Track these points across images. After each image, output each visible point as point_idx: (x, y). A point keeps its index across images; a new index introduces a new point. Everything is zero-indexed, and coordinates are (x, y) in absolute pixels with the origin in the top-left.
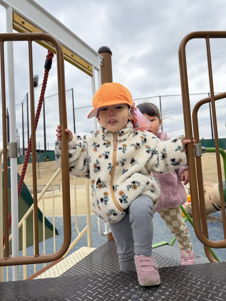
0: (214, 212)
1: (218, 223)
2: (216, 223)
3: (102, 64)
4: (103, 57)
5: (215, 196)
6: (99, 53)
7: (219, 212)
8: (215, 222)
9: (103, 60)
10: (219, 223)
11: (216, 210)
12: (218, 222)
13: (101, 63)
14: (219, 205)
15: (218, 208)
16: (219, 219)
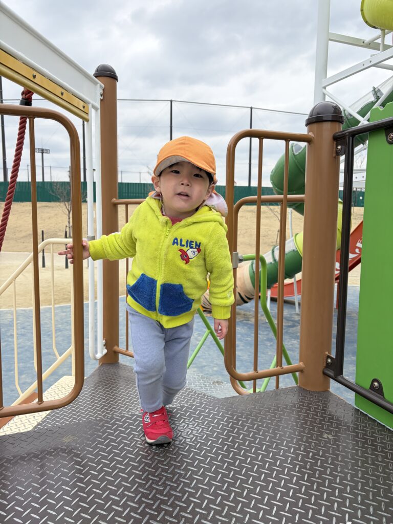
0: (240, 305)
1: (243, 321)
2: (240, 321)
3: (102, 98)
4: (103, 86)
5: (244, 283)
6: (96, 77)
7: (246, 304)
8: (239, 319)
9: (103, 90)
10: (245, 321)
11: (243, 302)
12: (243, 319)
13: (101, 95)
14: (247, 296)
15: (246, 299)
16: (244, 315)
